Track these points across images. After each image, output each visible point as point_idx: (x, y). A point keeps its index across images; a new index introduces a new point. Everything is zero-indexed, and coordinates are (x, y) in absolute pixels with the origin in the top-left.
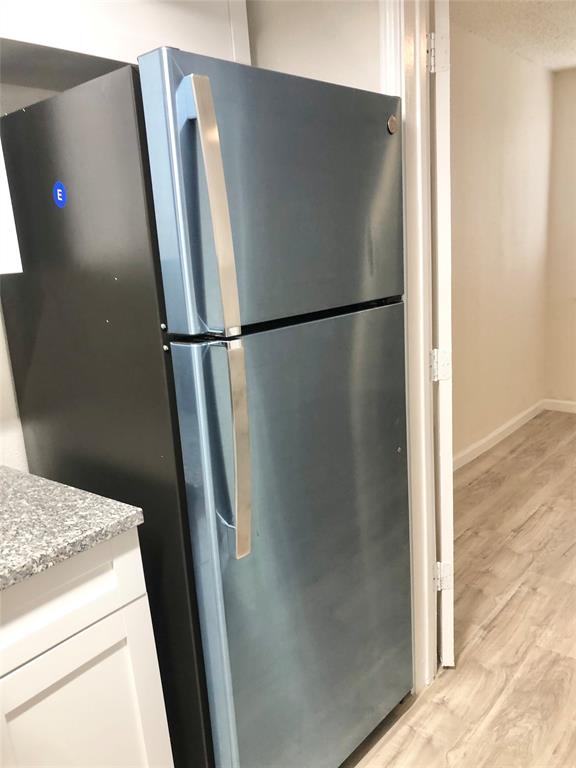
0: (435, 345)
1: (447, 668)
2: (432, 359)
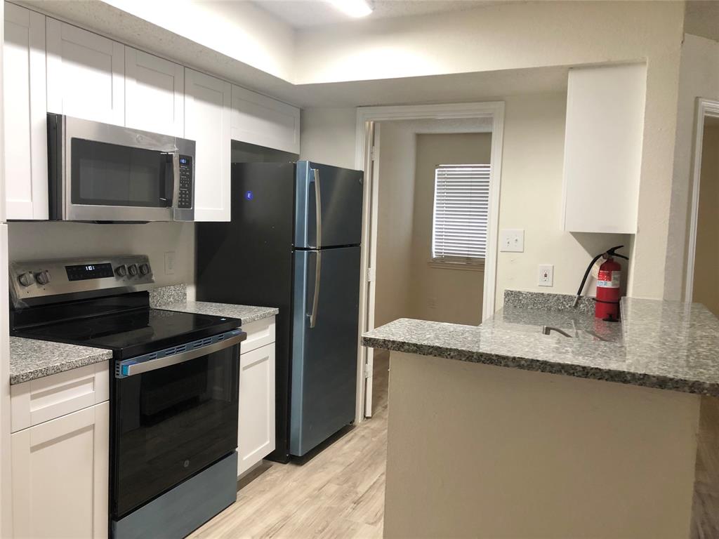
0: (369, 267)
1: (368, 418)
2: (368, 272)
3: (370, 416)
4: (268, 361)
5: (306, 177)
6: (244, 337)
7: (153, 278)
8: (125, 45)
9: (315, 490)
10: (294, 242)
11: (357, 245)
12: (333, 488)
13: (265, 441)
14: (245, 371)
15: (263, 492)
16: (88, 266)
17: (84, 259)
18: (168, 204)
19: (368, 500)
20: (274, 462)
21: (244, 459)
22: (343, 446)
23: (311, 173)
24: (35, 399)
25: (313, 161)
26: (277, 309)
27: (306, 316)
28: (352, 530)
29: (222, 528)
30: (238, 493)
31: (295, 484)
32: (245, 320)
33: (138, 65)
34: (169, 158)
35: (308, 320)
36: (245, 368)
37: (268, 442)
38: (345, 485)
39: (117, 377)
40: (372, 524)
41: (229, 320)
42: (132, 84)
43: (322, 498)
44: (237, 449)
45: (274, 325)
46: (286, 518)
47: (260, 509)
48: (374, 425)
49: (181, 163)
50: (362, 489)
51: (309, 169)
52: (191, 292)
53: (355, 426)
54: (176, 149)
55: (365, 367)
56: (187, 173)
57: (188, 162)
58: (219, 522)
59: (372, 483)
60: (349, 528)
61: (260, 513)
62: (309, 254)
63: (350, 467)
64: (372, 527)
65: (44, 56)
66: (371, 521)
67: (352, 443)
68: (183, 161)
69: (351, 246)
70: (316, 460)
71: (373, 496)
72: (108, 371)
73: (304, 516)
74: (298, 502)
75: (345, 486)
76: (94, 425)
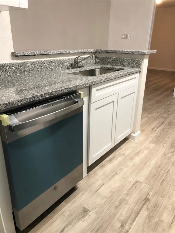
28: (148, 179)
40: (138, 182)
50: (144, 213)
60: (150, 181)
64: (138, 180)
66: (138, 183)
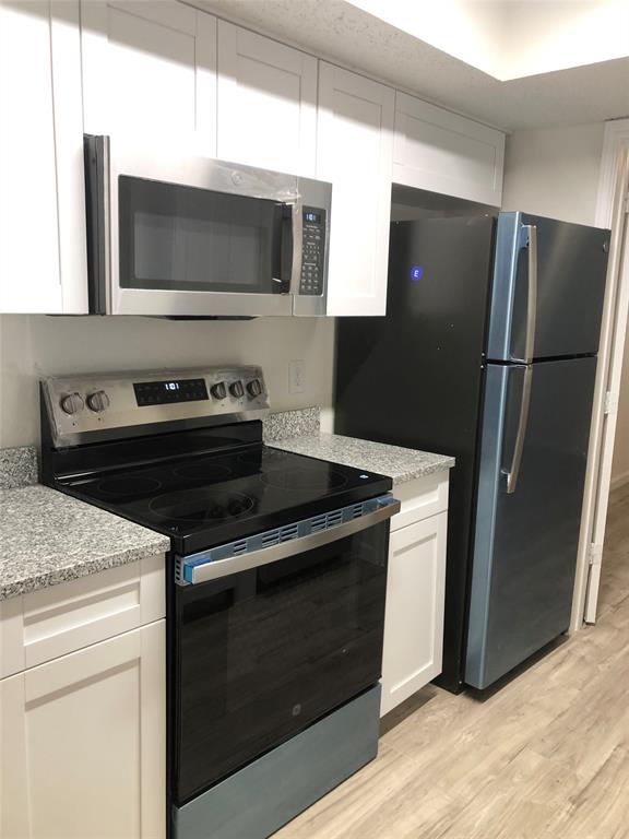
0: (608, 390)
1: (588, 624)
2: (605, 398)
3: (593, 621)
4: (435, 541)
5: (512, 238)
6: (397, 509)
7: (268, 401)
8: (218, 17)
9: (503, 758)
10: (485, 351)
11: (590, 355)
12: (533, 760)
13: (428, 661)
14: (397, 558)
15: (419, 746)
16: (168, 383)
17: (164, 371)
18: (284, 288)
19: (596, 799)
20: (438, 688)
21: (392, 691)
22: (548, 673)
23: (523, 233)
24: (30, 624)
25: (528, 212)
26: (452, 459)
27: (500, 473)
29: (351, 811)
30: (380, 741)
31: (470, 738)
32: (400, 479)
33: (239, 54)
34: (284, 212)
35: (503, 479)
36: (396, 554)
37: (431, 663)
38: (556, 757)
39: (176, 581)
41: (374, 477)
42: (228, 85)
43: (516, 780)
44: (380, 681)
45: (448, 483)
46: (454, 811)
47: (413, 782)
48: (602, 638)
49: (305, 220)
51: (520, 226)
52: (327, 419)
53: (568, 637)
54: (298, 196)
55: (589, 548)
56: (318, 238)
57: (319, 219)
58: (349, 794)
59: (602, 763)
61: (412, 791)
62: (510, 371)
63: (564, 718)
65: (78, 30)
67: (565, 668)
68: (311, 217)
69: (580, 356)
70: (505, 695)
71: (606, 791)
72: (164, 571)
73: (485, 813)
74: (475, 779)
75: (557, 759)
76: (140, 659)
